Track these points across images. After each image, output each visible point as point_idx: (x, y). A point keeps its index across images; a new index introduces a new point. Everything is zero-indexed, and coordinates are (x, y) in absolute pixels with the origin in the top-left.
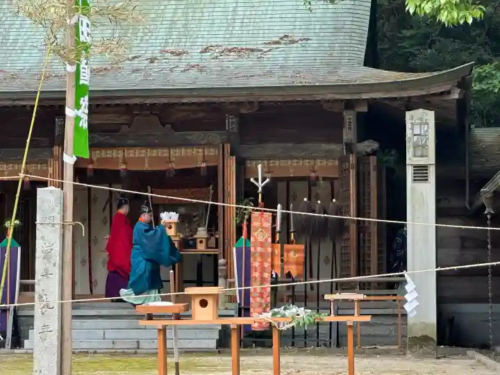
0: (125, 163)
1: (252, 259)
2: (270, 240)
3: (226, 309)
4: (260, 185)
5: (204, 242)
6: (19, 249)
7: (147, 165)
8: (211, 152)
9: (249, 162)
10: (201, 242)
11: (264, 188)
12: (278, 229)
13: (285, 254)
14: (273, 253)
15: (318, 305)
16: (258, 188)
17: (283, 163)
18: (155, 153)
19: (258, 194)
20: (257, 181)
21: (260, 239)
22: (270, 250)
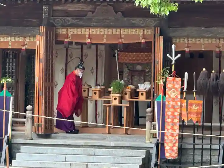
0: (89, 38)
1: (166, 110)
2: (179, 96)
3: (151, 143)
4: (174, 59)
5: (144, 94)
6: (12, 98)
7: (105, 40)
8: (149, 32)
9: (174, 39)
10: (142, 94)
11: (176, 61)
12: (185, 89)
13: (189, 107)
14: (181, 106)
15: (211, 143)
16: (172, 61)
17: (197, 41)
18: (111, 31)
19: (172, 65)
20: (172, 56)
21: (172, 96)
22: (179, 103)
